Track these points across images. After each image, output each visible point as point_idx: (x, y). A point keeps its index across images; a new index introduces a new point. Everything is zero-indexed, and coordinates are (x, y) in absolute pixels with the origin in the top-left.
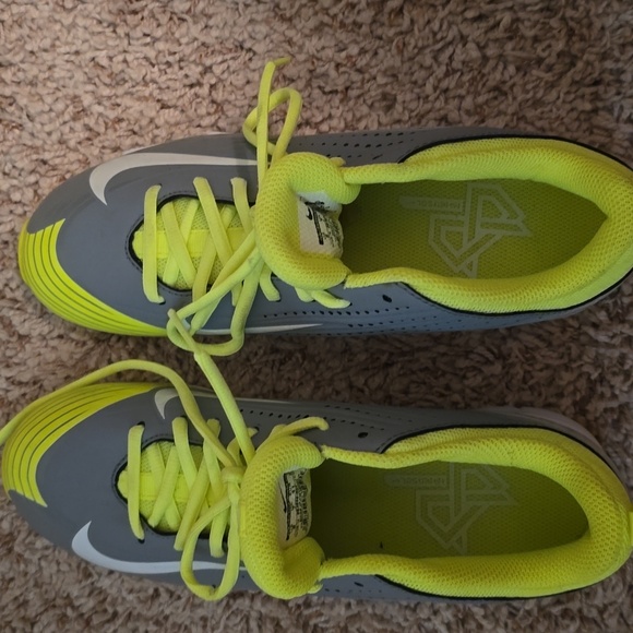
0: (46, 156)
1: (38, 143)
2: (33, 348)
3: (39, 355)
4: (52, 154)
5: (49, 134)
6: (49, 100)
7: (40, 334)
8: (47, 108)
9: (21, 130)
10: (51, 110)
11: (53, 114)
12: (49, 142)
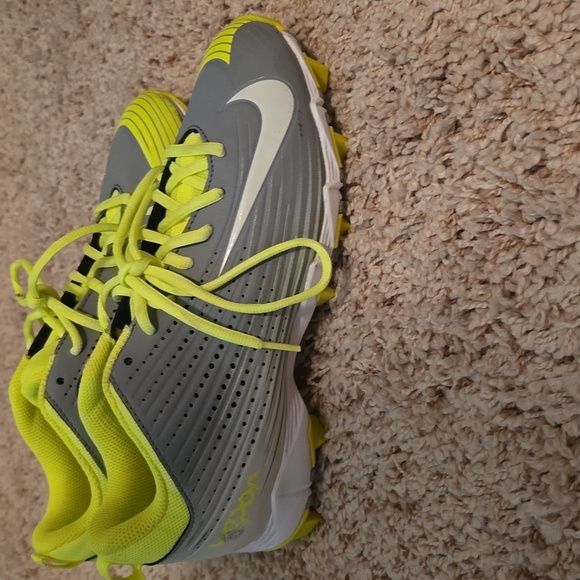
0: (558, 122)
1: (550, 106)
2: (536, 371)
3: (544, 378)
4: (566, 119)
5: (563, 93)
6: (562, 48)
7: (545, 352)
8: (558, 59)
9: (534, 91)
10: (563, 61)
11: (567, 66)
12: (563, 104)
